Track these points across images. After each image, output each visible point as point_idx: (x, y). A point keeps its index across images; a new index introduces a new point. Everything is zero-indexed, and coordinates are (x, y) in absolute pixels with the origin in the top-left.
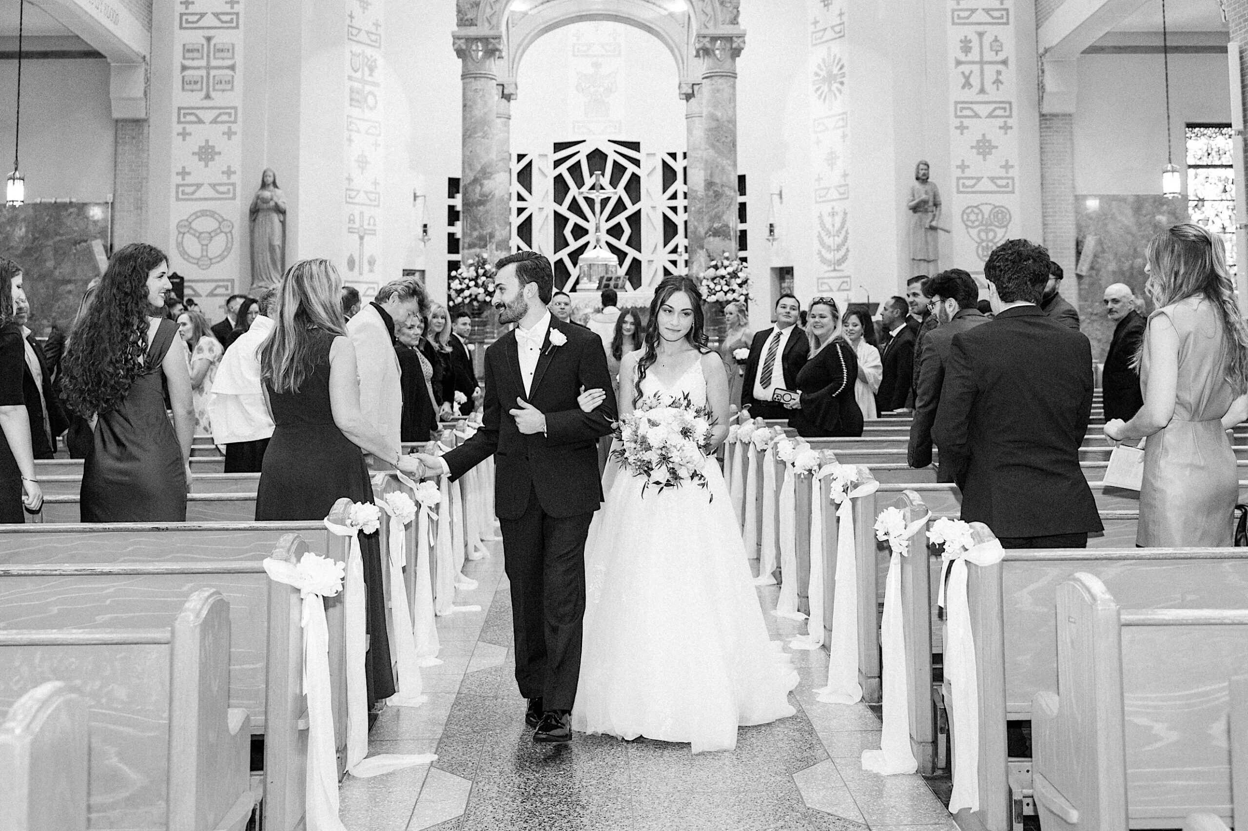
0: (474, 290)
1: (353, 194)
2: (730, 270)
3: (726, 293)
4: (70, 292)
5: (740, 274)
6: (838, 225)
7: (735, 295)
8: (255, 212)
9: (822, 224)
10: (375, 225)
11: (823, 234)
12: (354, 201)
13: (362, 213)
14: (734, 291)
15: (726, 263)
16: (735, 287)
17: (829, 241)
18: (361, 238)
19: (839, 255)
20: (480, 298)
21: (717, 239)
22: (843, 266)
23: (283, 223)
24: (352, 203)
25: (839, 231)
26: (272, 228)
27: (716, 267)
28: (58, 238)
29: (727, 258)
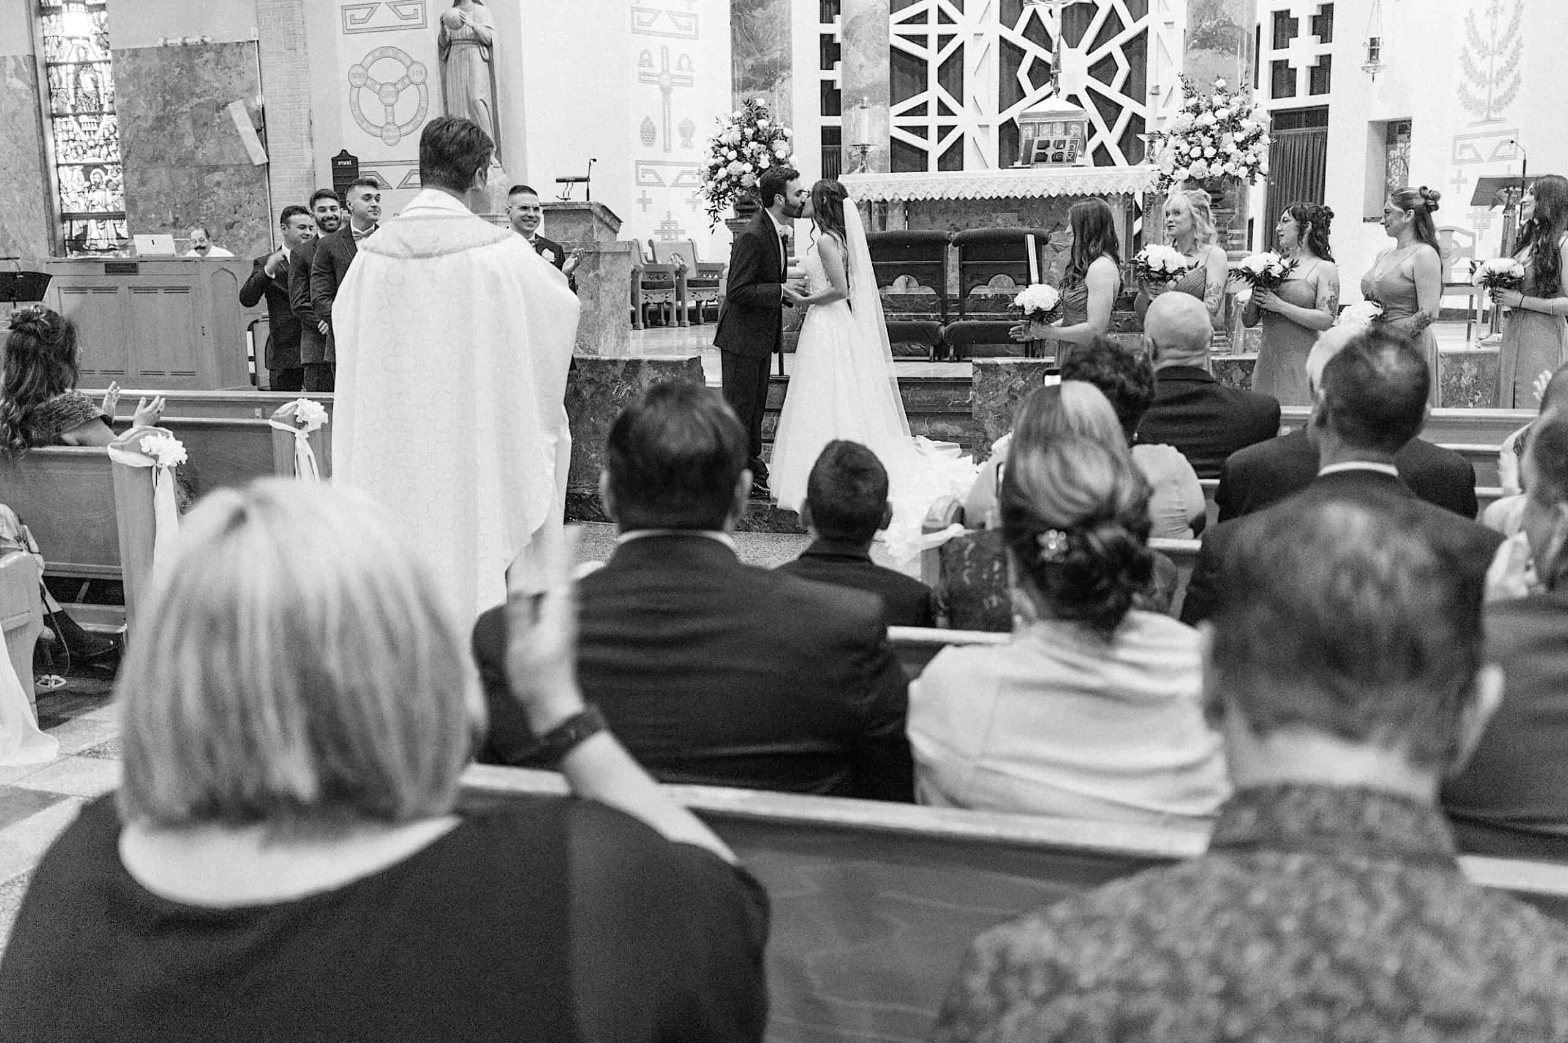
0: (736, 167)
1: (646, 17)
2: (1223, 114)
3: (1210, 162)
4: (218, 184)
5: (1244, 123)
6: (1502, 32)
7: (1229, 167)
8: (445, 46)
9: (1473, 36)
10: (691, 69)
11: (1473, 53)
12: (651, 28)
13: (665, 49)
14: (1227, 158)
15: (1218, 100)
16: (1231, 149)
17: (1481, 65)
18: (666, 91)
19: (1498, 92)
20: (746, 181)
21: (1208, 51)
22: (1506, 112)
23: (490, 62)
24: (648, 33)
25: (1503, 45)
26: (471, 73)
27: (1197, 111)
28: (196, 101)
29: (1221, 91)
